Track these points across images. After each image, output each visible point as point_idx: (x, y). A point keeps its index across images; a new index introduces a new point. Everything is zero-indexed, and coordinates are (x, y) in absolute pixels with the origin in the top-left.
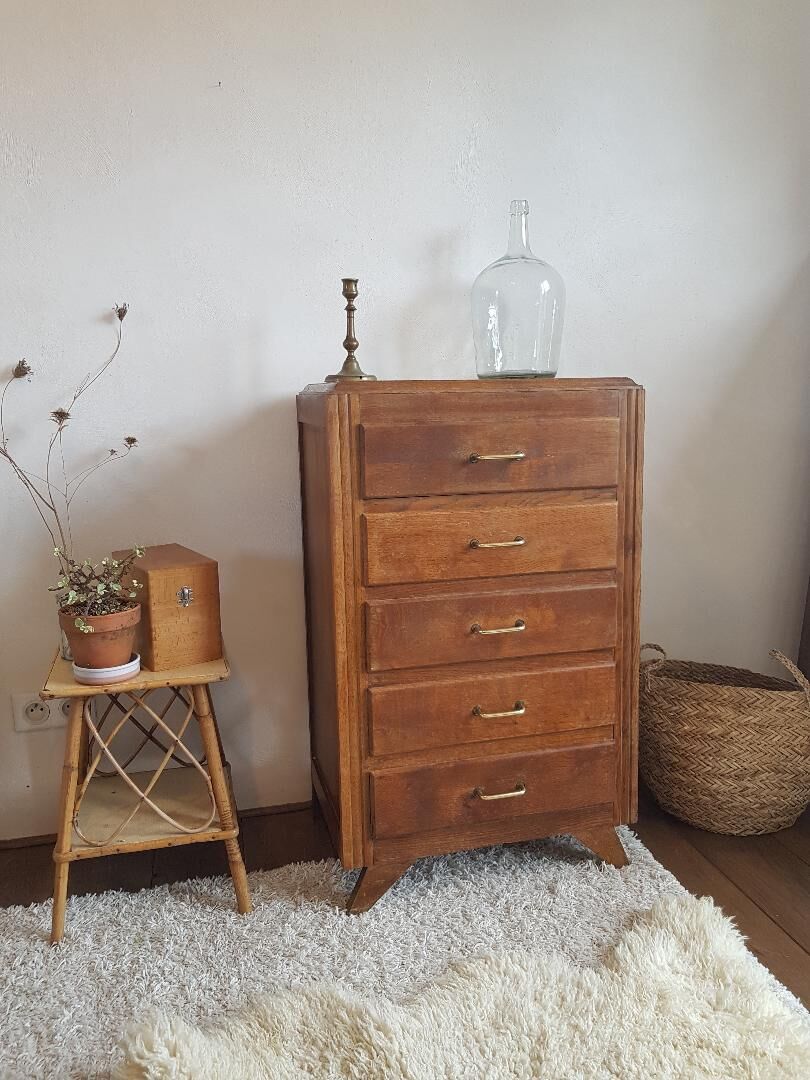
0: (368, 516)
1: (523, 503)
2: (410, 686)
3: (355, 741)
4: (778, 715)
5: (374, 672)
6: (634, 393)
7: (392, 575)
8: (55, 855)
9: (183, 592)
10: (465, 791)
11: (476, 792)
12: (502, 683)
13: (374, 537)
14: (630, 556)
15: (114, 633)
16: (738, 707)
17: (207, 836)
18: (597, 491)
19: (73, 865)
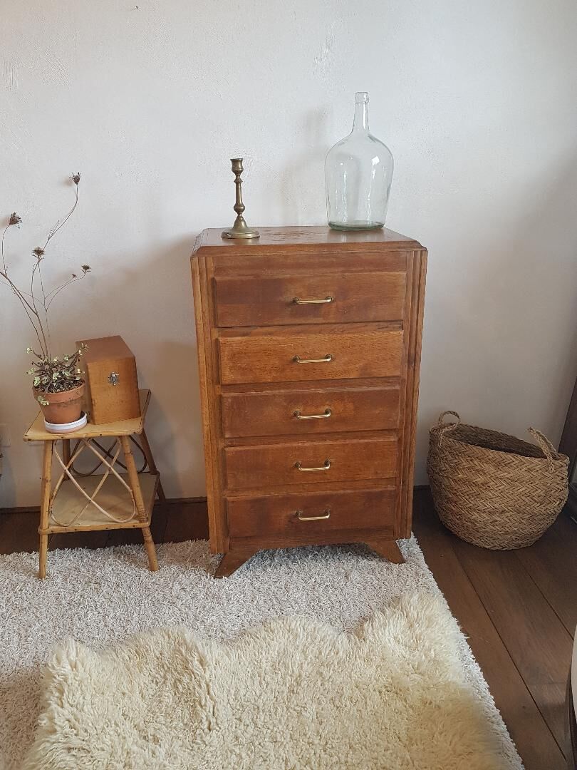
0: (221, 340)
1: (333, 332)
2: (252, 448)
3: (216, 479)
4: (525, 474)
5: (227, 438)
6: (419, 253)
7: (239, 379)
8: (39, 530)
9: (112, 376)
10: (289, 513)
11: (297, 514)
12: (315, 449)
13: (225, 354)
14: (412, 369)
15: (66, 403)
16: (498, 465)
17: (130, 525)
18: (389, 323)
19: (51, 536)
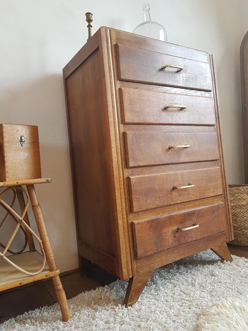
0: (123, 89)
6: (211, 56)
10: (172, 229)
11: (178, 229)
13: (126, 99)
17: (42, 276)
